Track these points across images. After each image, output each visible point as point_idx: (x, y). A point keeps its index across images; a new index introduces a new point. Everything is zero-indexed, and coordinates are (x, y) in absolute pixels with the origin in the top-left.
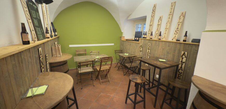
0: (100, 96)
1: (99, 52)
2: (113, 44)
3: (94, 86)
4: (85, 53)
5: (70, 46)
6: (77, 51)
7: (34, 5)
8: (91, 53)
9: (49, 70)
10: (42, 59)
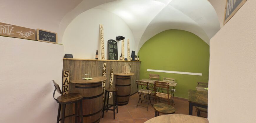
0: (142, 118)
1: (174, 80)
2: (201, 74)
3: (148, 110)
4: (158, 79)
5: (148, 70)
6: (150, 75)
7: (113, 42)
8: (164, 79)
9: (112, 78)
10: (105, 69)
